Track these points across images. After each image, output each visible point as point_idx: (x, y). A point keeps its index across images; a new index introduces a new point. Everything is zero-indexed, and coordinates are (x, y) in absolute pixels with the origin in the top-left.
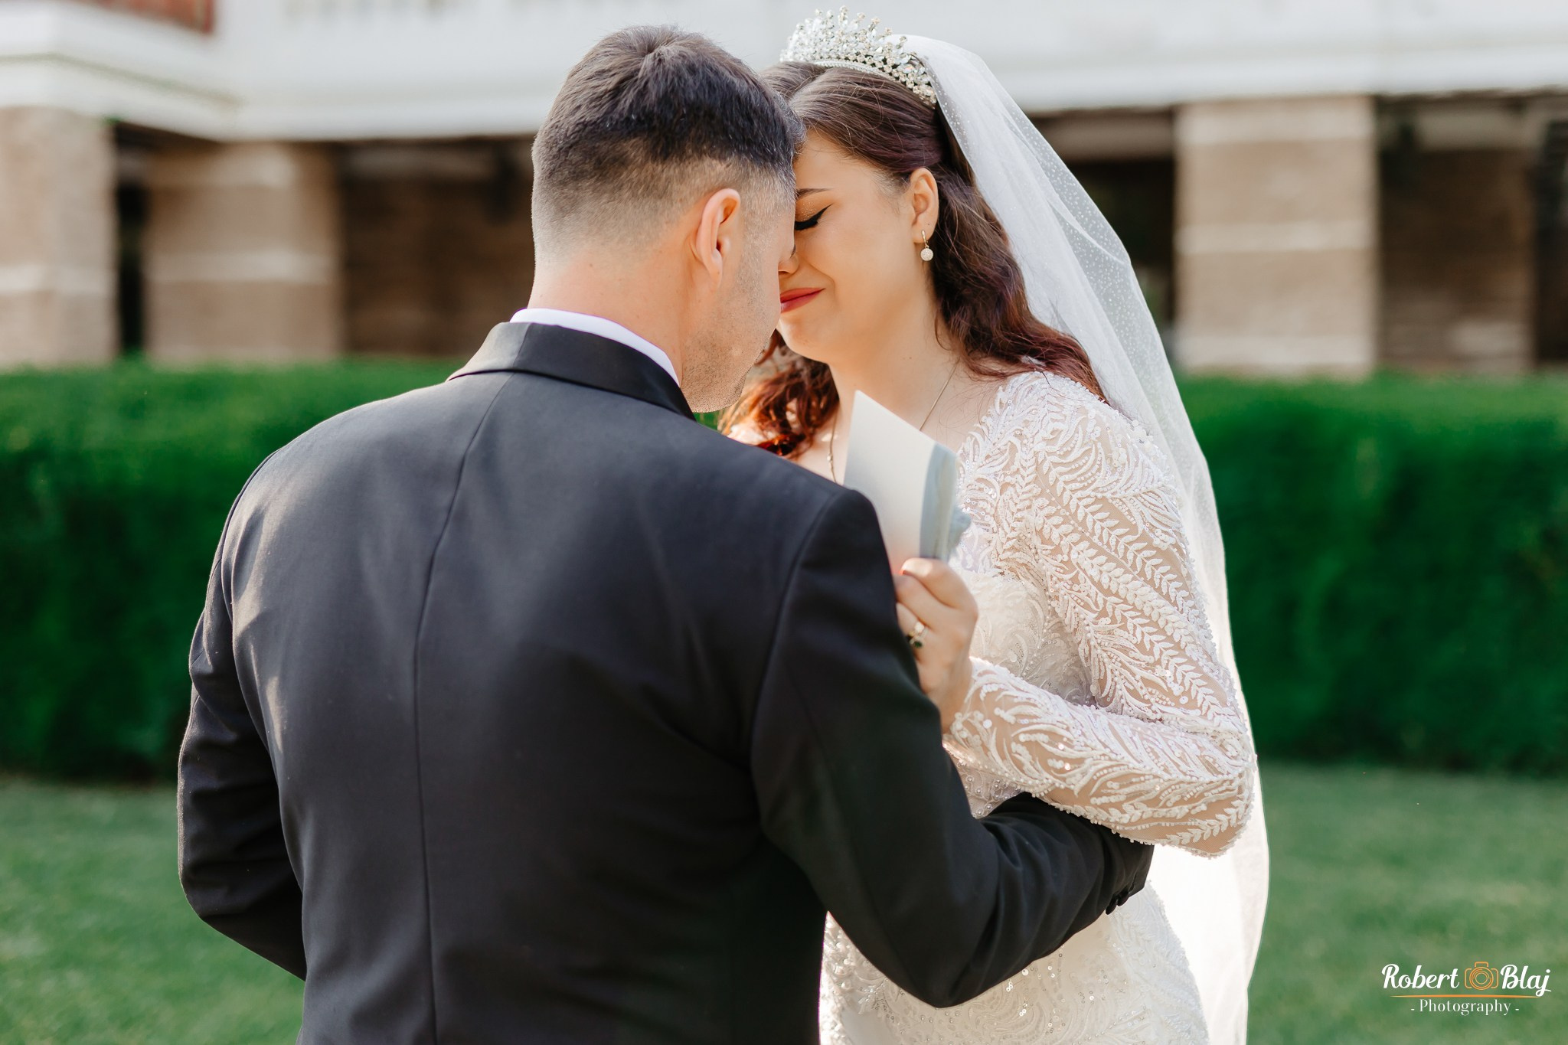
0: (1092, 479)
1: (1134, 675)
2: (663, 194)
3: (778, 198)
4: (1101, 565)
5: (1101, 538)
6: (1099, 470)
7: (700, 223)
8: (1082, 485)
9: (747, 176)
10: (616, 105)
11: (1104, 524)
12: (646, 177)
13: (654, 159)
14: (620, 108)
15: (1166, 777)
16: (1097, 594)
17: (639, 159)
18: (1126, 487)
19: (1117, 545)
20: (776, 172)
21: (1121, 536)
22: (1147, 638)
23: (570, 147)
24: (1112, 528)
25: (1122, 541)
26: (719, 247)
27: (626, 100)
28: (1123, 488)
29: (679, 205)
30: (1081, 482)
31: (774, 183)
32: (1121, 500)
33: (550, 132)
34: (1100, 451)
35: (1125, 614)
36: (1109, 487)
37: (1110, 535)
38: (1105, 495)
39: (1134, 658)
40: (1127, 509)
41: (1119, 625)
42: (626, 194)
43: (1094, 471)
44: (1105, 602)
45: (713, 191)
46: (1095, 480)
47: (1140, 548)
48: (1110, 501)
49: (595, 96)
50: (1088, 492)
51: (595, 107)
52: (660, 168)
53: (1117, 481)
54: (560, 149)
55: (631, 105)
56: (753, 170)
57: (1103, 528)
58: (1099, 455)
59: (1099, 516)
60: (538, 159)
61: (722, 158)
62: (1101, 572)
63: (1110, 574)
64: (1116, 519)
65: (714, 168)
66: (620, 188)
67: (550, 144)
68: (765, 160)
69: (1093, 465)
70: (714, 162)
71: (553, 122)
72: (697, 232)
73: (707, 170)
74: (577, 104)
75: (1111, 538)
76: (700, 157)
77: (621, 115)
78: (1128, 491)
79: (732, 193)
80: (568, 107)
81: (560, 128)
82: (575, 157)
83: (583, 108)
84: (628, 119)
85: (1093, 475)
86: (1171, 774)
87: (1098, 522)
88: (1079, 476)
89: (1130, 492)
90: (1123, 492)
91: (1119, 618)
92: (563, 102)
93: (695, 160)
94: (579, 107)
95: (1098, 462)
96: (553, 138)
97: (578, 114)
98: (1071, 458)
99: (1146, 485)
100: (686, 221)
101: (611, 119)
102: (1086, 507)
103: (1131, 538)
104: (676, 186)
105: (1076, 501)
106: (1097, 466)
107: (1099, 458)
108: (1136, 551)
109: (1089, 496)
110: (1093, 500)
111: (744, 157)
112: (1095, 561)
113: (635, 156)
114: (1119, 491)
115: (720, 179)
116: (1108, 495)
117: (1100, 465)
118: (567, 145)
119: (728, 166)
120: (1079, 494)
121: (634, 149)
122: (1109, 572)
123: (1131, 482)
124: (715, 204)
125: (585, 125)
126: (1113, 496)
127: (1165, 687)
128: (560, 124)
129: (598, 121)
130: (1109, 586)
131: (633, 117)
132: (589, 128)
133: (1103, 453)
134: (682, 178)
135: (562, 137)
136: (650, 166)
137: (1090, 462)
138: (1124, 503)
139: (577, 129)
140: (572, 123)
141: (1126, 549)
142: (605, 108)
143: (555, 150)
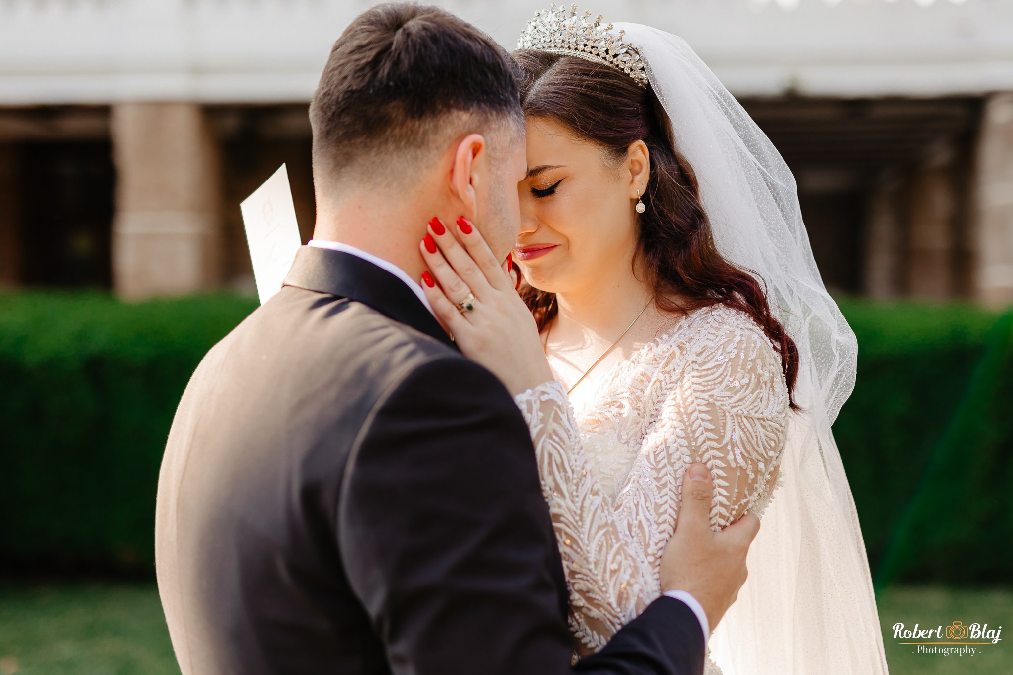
0: (713, 387)
1: (637, 514)
2: (422, 144)
3: (513, 134)
4: (681, 446)
5: (694, 432)
6: (720, 383)
7: (454, 163)
8: (703, 389)
9: (486, 120)
10: (375, 74)
11: (703, 424)
12: (406, 132)
13: (413, 117)
14: (380, 75)
15: (592, 566)
16: (664, 458)
17: (400, 118)
18: (734, 405)
19: (703, 443)
20: (510, 113)
21: (709, 439)
22: (666, 507)
23: (342, 112)
24: (707, 430)
25: (708, 443)
26: (471, 182)
27: (384, 70)
28: (731, 405)
29: (435, 152)
30: (704, 386)
31: (508, 122)
32: (724, 413)
33: (323, 99)
34: (728, 369)
35: (669, 484)
36: (721, 399)
37: (702, 433)
38: (716, 402)
39: (647, 508)
40: (724, 421)
41: (658, 485)
42: (391, 147)
43: (716, 382)
44: (665, 466)
45: (461, 138)
46: (714, 389)
47: (717, 456)
48: (718, 409)
49: (358, 68)
50: (706, 395)
51: (359, 77)
52: (417, 124)
53: (730, 397)
54: (334, 113)
55: (389, 73)
56: (492, 115)
57: (700, 426)
58: (726, 371)
59: (703, 416)
60: (315, 121)
61: (466, 109)
62: (677, 450)
63: (682, 456)
64: (714, 425)
65: (463, 118)
66: (386, 142)
67: (324, 109)
68: (500, 105)
69: (718, 377)
70: (461, 113)
71: (325, 90)
72: (452, 171)
73: (456, 121)
74: (343, 75)
75: (701, 436)
76: (449, 111)
77: (381, 82)
78: (733, 410)
79: (476, 138)
80: (336, 78)
81: (332, 96)
82: (347, 119)
83: (349, 78)
84: (388, 86)
85: (715, 384)
86: (595, 569)
87: (700, 420)
88: (705, 382)
89: (735, 410)
90: (729, 408)
91: (662, 482)
92: (332, 73)
93: (445, 114)
94: (345, 77)
95: (723, 377)
96: (327, 104)
97: (346, 84)
98: (705, 367)
99: (751, 412)
100: (442, 165)
101: (374, 86)
102: (699, 405)
103: (714, 444)
104: (431, 137)
105: (694, 398)
106: (720, 379)
107: (725, 374)
108: (713, 456)
109: (704, 399)
110: (705, 402)
111: (483, 105)
112: (679, 440)
113: (396, 116)
114: (727, 405)
115: (467, 126)
116: (718, 403)
117: (723, 380)
118: (339, 110)
119: (471, 114)
120: (698, 394)
121: (395, 109)
122: (683, 454)
123: (740, 403)
124: (465, 147)
125: (352, 92)
126: (721, 406)
127: (647, 539)
128: (331, 92)
129: (363, 89)
130: (675, 463)
131: (391, 83)
132: (355, 96)
133: (730, 372)
134: (436, 128)
135: (334, 103)
136: (409, 123)
137: (717, 374)
138: (725, 416)
139: (346, 96)
140: (341, 91)
141: (707, 450)
142: (367, 78)
143: (329, 114)
